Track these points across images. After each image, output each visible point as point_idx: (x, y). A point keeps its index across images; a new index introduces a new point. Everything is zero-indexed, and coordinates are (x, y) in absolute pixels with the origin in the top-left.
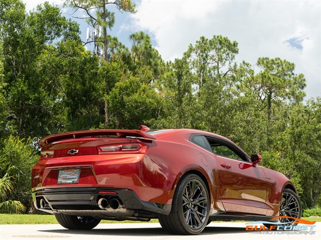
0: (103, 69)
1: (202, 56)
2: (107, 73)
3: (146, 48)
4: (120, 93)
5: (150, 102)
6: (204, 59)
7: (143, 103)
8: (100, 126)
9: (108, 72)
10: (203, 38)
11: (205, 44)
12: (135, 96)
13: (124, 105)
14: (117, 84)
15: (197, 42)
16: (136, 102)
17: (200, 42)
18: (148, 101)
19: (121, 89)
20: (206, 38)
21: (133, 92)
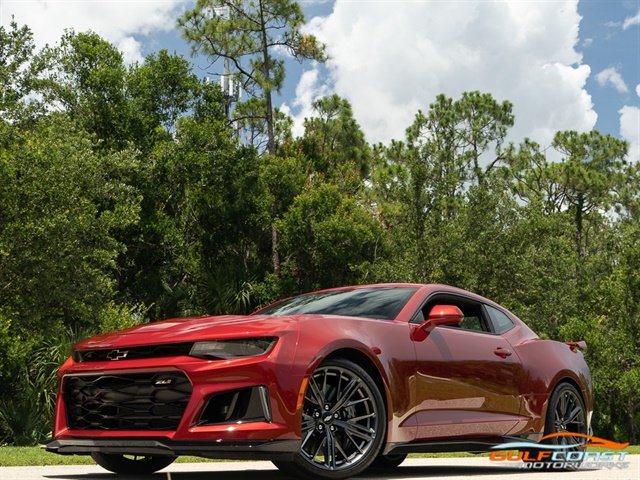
0: (271, 171)
1: (443, 133)
2: (277, 178)
3: (345, 127)
4: (304, 216)
5: (361, 231)
6: (448, 139)
7: (348, 233)
8: (266, 279)
9: (280, 176)
10: (442, 98)
11: (446, 109)
12: (333, 220)
13: (313, 238)
14: (298, 198)
15: (432, 107)
16: (335, 231)
17: (437, 106)
18: (356, 228)
19: (305, 207)
20: (447, 98)
21: (327, 212)
